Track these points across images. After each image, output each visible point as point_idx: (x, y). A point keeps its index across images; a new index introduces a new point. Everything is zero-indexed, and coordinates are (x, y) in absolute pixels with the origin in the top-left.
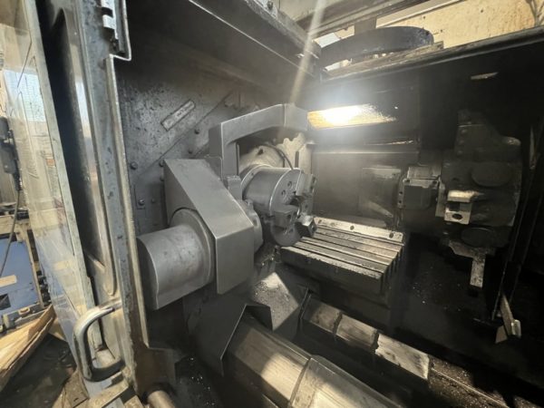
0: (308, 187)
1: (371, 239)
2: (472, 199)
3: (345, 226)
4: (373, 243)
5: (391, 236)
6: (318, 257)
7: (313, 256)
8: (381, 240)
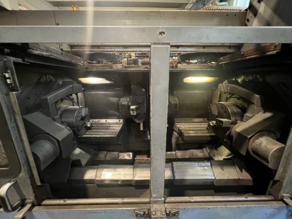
0: (87, 113)
1: (113, 124)
2: (136, 108)
3: (103, 121)
4: (114, 125)
5: (119, 121)
6: (95, 136)
7: (93, 136)
8: (117, 123)
